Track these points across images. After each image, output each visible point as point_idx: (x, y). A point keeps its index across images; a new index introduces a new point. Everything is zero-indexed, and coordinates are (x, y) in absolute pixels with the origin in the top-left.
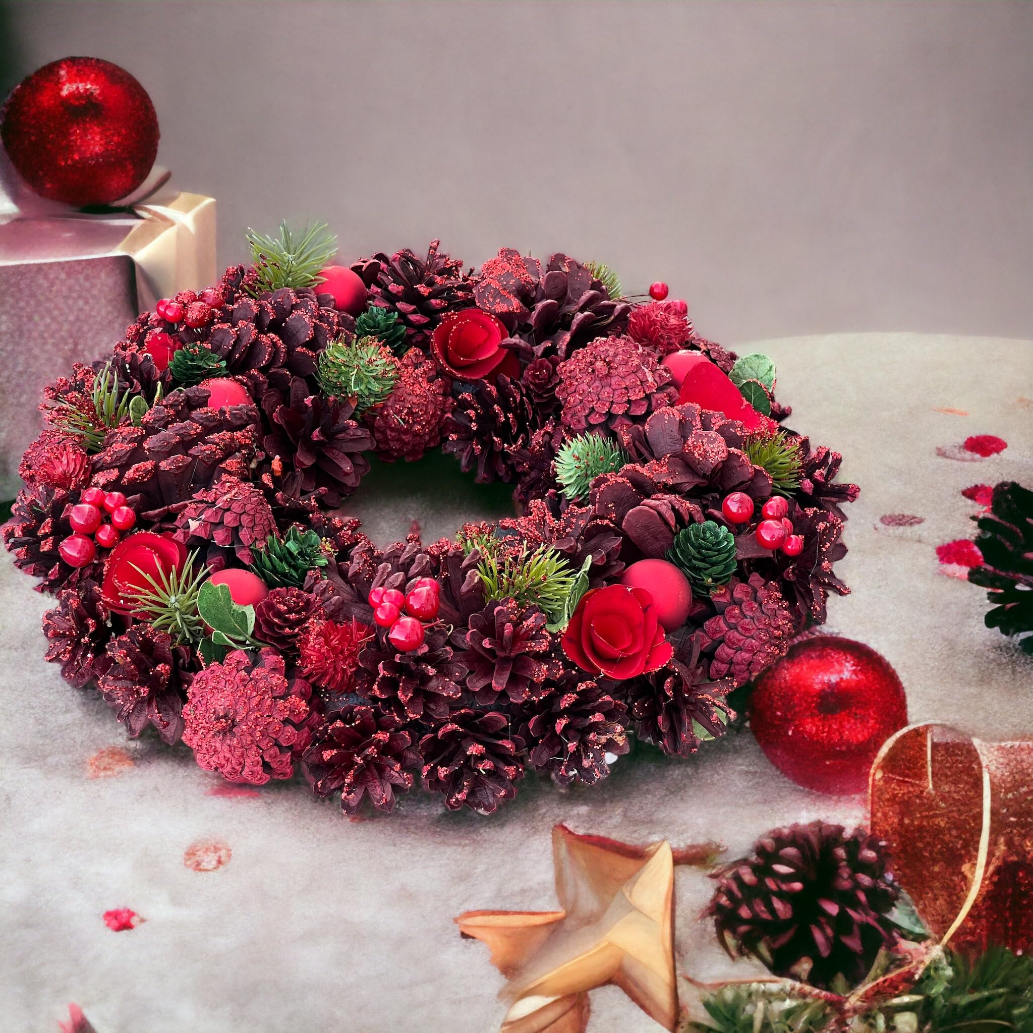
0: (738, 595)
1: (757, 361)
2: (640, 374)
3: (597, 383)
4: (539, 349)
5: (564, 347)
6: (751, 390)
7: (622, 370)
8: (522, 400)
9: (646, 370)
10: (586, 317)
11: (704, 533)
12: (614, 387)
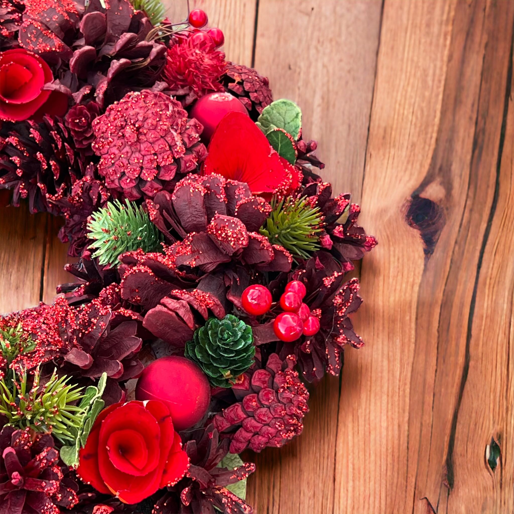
0: (256, 383)
1: (285, 108)
2: (169, 139)
3: (127, 149)
4: (78, 96)
5: (101, 96)
6: (278, 138)
7: (151, 136)
8: (63, 146)
9: (175, 134)
10: (121, 65)
11: (222, 331)
12: (143, 153)
